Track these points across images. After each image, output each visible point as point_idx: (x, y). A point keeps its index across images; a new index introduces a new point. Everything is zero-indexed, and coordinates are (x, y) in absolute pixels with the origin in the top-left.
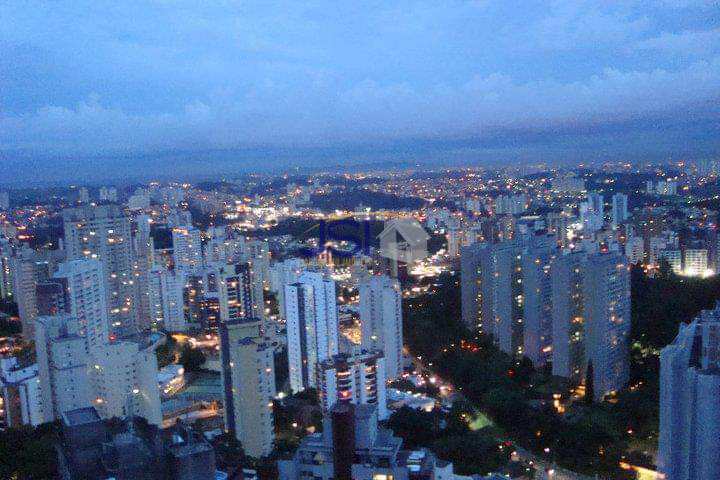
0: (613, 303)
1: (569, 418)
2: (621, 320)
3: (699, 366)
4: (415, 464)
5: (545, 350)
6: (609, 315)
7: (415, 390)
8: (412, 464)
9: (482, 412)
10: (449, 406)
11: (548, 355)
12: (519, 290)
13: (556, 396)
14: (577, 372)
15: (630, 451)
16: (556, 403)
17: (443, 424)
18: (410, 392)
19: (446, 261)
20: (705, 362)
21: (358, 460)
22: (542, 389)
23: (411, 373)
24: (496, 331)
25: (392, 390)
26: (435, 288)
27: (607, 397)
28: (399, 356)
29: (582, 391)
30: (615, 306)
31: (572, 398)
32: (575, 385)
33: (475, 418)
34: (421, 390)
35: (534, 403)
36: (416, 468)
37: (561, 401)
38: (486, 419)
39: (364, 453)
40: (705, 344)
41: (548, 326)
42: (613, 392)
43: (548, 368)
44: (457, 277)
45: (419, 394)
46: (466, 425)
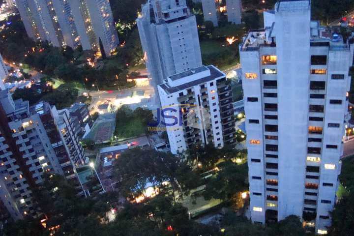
0: (102, 8)
1: (97, 68)
2: (108, 15)
3: (155, 22)
4: (40, 110)
5: (76, 40)
6: (102, 14)
7: (18, 80)
8: (39, 111)
9: (56, 79)
10: (39, 81)
11: (78, 42)
12: (53, 14)
13: (88, 60)
14: (95, 45)
15: (130, 73)
16: (90, 63)
17: (40, 91)
18: (16, 82)
19: (8, 10)
20: (157, 19)
21: (10, 120)
22: (81, 59)
23: (13, 72)
24: (48, 38)
25: (6, 83)
26: (9, 26)
27: (112, 53)
28: (3, 65)
29: (99, 54)
30: (104, 9)
31: (96, 58)
32: (96, 52)
33: (54, 83)
34: (22, 79)
35: (79, 66)
36: (42, 112)
37: (92, 61)
38: (59, 82)
39: (12, 115)
40: (155, 11)
41: (74, 28)
42: (114, 50)
43: (80, 48)
44: (18, 17)
45: (22, 81)
46: (51, 88)
